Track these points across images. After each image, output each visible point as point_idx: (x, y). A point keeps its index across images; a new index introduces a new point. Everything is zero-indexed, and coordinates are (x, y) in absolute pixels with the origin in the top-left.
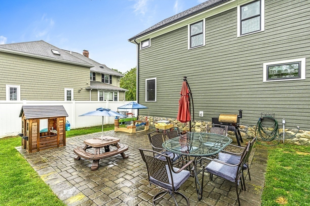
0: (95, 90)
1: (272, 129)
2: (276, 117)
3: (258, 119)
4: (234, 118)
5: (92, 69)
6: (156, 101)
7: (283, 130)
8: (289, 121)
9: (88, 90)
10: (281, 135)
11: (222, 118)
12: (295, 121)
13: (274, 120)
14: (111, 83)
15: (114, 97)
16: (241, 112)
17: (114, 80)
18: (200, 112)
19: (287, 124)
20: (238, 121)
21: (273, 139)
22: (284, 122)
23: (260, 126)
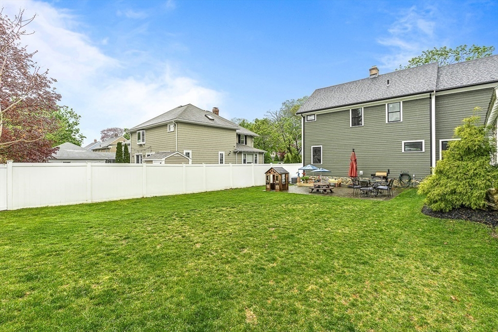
0: (240, 153)
1: (407, 181)
2: (409, 173)
3: (399, 175)
4: (385, 174)
5: (237, 131)
6: (322, 164)
7: (413, 181)
8: (416, 175)
9: (235, 153)
10: (412, 184)
11: (377, 174)
12: (420, 175)
13: (408, 175)
14: (246, 144)
15: (254, 159)
16: (389, 171)
17: (249, 140)
18: (360, 172)
19: (416, 177)
20: (387, 175)
21: (408, 186)
22: (414, 176)
23: (400, 179)
